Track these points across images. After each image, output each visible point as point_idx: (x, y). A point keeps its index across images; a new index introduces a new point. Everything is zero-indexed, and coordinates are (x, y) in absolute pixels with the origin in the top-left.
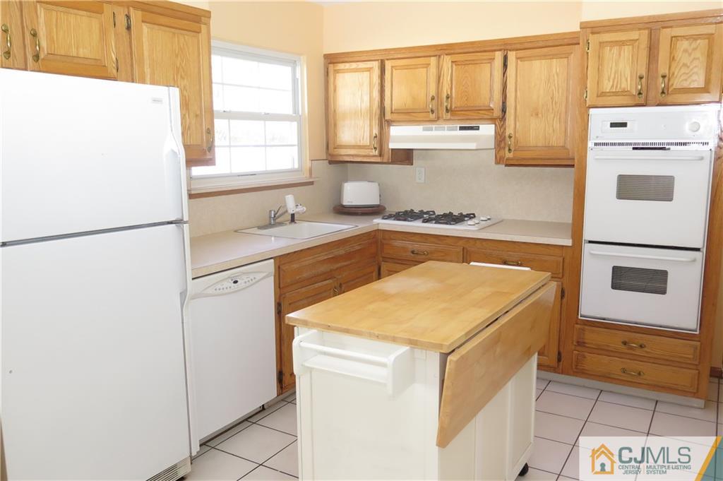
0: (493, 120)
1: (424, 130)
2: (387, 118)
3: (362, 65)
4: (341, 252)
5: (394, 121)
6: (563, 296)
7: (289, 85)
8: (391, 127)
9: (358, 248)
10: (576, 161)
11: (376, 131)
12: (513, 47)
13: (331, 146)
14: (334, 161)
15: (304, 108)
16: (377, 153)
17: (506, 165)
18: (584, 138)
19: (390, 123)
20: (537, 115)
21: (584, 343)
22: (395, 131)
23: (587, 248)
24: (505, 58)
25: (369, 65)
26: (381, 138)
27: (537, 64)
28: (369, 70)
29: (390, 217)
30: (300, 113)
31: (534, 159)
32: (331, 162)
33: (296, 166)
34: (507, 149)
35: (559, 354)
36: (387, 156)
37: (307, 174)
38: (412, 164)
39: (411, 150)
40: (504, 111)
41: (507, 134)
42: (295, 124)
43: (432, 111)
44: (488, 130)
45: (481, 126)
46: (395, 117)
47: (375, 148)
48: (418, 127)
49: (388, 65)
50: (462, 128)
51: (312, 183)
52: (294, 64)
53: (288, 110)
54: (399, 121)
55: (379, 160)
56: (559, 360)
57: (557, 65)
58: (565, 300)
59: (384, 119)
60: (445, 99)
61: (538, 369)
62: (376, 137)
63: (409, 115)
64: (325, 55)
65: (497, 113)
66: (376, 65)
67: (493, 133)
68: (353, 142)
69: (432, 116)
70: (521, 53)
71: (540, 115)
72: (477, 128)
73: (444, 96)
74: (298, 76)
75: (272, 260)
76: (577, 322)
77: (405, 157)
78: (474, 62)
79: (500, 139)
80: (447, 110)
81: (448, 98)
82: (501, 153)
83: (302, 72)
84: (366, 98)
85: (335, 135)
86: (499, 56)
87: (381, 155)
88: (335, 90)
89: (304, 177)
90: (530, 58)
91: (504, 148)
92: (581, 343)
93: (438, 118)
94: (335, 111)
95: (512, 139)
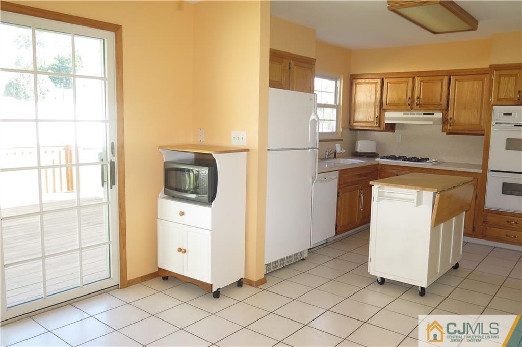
0: (441, 110)
1: (404, 114)
2: (383, 108)
3: (371, 81)
4: (363, 172)
5: (388, 110)
6: (476, 198)
7: (333, 90)
8: (386, 113)
9: (370, 171)
10: (485, 131)
11: (377, 114)
12: (454, 74)
13: (352, 121)
14: (352, 130)
15: (340, 101)
16: (377, 125)
17: (447, 133)
18: (490, 121)
19: (385, 110)
20: (465, 108)
21: (487, 222)
22: (388, 114)
23: (490, 174)
24: (449, 80)
25: (375, 81)
26: (380, 118)
27: (466, 83)
28: (376, 83)
29: (383, 158)
30: (338, 104)
31: (463, 130)
32: (351, 130)
33: (335, 131)
34: (448, 125)
35: (473, 227)
36: (383, 127)
37: (340, 135)
38: (394, 132)
39: (394, 124)
40: (448, 106)
41: (449, 117)
42: (335, 109)
43: (409, 105)
44: (438, 115)
45: (435, 113)
46: (388, 107)
47: (377, 123)
48: (401, 113)
49: (386, 81)
50: (424, 114)
51: (341, 140)
52: (336, 80)
53: (332, 103)
54: (390, 110)
55: (378, 129)
56: (473, 230)
57: (477, 85)
58: (477, 200)
59: (382, 107)
60: (416, 99)
61: (464, 235)
62: (377, 117)
63: (396, 107)
64: (351, 75)
65: (444, 107)
66: (379, 81)
67: (441, 117)
68: (364, 120)
69: (409, 108)
70: (458, 78)
71: (467, 109)
72: (433, 114)
73: (416, 98)
74: (338, 85)
75: (338, 172)
76: (484, 211)
77: (391, 128)
78: (433, 82)
79: (445, 121)
80: (417, 105)
81: (418, 98)
82: (446, 126)
83: (340, 84)
84: (373, 98)
85: (354, 115)
86: (446, 79)
87: (379, 126)
88: (356, 93)
89: (339, 137)
90: (463, 80)
91: (447, 124)
92: (485, 222)
93: (412, 109)
94: (355, 103)
95: (452, 120)
